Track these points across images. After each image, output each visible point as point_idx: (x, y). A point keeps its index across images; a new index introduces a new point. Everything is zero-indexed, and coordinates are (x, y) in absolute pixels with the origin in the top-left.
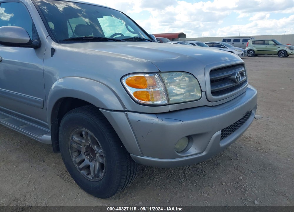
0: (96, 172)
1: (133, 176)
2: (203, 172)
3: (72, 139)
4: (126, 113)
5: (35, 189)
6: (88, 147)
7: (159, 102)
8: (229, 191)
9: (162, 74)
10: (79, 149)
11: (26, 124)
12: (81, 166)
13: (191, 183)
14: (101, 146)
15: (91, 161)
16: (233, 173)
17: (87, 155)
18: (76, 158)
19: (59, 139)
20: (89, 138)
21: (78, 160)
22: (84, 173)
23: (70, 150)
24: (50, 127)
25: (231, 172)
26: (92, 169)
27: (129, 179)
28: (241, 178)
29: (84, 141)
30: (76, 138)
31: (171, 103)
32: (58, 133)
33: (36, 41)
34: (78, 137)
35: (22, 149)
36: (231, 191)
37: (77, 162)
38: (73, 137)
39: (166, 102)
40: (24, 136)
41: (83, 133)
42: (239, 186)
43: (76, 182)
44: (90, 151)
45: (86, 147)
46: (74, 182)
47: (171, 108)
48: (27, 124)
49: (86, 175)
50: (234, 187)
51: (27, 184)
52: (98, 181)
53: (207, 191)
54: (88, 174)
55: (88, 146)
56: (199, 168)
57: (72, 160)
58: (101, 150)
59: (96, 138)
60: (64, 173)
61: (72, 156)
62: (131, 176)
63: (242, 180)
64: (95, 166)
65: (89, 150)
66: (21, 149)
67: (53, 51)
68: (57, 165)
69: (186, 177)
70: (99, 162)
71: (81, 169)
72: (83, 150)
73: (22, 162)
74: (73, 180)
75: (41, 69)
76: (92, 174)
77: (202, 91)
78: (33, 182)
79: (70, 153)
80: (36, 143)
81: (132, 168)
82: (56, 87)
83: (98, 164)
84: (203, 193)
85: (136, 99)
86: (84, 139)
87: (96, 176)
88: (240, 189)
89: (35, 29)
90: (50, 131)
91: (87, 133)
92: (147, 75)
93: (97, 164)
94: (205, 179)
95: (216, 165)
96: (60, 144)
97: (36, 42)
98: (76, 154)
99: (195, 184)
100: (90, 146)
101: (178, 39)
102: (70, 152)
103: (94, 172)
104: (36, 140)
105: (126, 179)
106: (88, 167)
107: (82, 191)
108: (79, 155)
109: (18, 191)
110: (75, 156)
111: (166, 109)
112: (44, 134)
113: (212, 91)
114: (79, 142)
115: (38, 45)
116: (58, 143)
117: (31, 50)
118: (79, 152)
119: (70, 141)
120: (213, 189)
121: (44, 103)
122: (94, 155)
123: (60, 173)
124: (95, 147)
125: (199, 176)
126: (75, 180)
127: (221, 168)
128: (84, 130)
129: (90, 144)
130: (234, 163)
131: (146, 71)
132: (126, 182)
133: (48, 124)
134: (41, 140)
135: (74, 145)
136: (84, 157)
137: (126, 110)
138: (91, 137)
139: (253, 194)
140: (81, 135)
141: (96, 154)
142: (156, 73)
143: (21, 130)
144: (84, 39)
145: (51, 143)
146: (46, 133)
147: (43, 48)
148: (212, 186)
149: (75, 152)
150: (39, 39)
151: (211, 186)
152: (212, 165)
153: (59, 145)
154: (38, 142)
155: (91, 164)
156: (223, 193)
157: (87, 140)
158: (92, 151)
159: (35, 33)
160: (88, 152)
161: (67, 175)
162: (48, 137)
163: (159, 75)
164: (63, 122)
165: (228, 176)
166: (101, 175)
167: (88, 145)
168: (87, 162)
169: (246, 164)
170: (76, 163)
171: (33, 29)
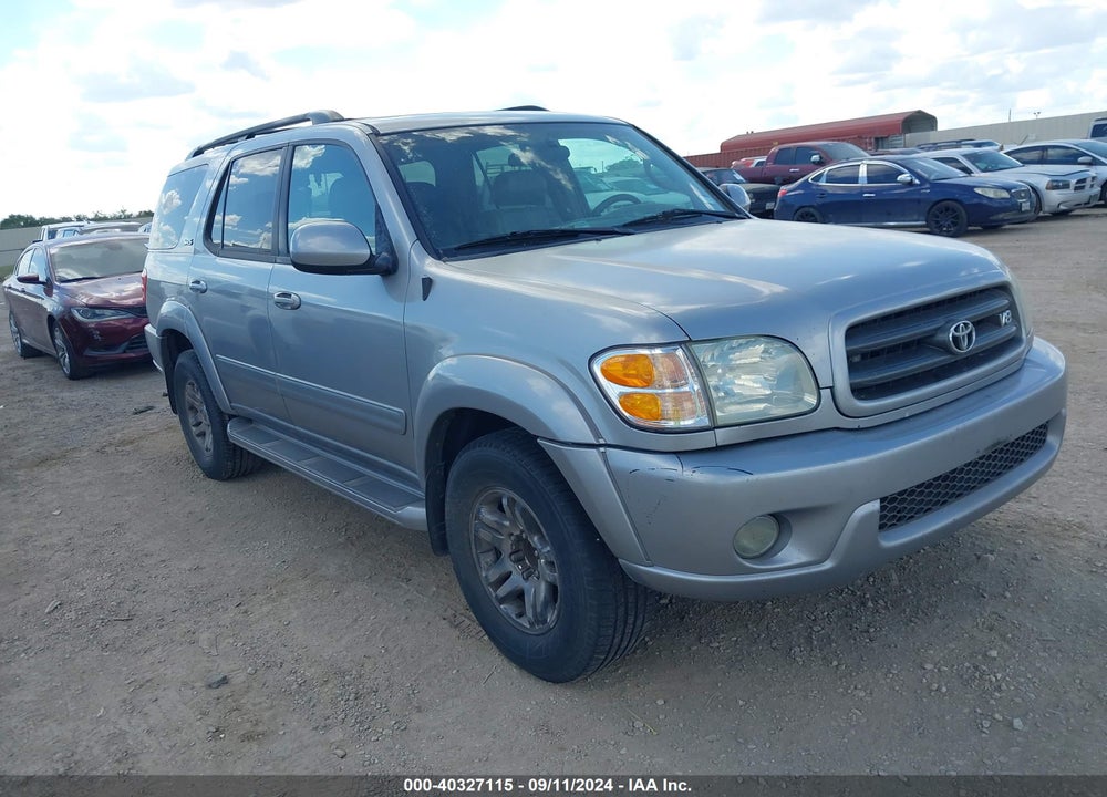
0: (539, 610)
1: (635, 622)
2: (872, 630)
3: (477, 518)
4: (602, 449)
5: (386, 650)
6: (519, 538)
7: (688, 423)
8: (938, 689)
9: (695, 347)
10: (497, 545)
11: (361, 475)
12: (503, 591)
13: (824, 658)
14: (547, 538)
15: (526, 579)
16: (972, 637)
17: (519, 561)
18: (488, 570)
19: (446, 518)
20: (518, 514)
21: (494, 575)
22: (510, 612)
23: (473, 547)
24: (423, 484)
25: (966, 635)
26: (528, 600)
27: (624, 633)
28: (994, 653)
29: (507, 523)
30: (488, 516)
31: (720, 423)
32: (443, 500)
33: (385, 254)
34: (491, 513)
35: (353, 544)
36: (944, 689)
37: (492, 581)
38: (479, 511)
39: (706, 422)
40: (356, 509)
41: (505, 502)
42: (977, 675)
43: (492, 638)
44: (524, 551)
45: (512, 538)
46: (486, 638)
47: (722, 437)
48: (364, 475)
49: (514, 616)
50: (962, 677)
51: (365, 638)
52: (543, 634)
53: (868, 684)
54: (520, 615)
55: (517, 536)
56: (860, 619)
57: (479, 577)
58: (548, 548)
59: (534, 515)
60: (462, 614)
61: (480, 563)
62: (631, 621)
63: (995, 658)
64: (537, 591)
65: (521, 547)
66: (350, 546)
67: (428, 283)
68: (443, 592)
69: (812, 642)
70: (547, 582)
71: (502, 600)
72: (507, 547)
73: (353, 580)
74: (484, 633)
75: (398, 323)
76: (529, 613)
77: (819, 388)
78: (381, 632)
79: (474, 555)
80: (389, 528)
81: (631, 599)
82: (437, 376)
83: (543, 587)
84: (852, 687)
85: (627, 415)
86: (506, 519)
87: (539, 619)
88: (979, 686)
89: (380, 221)
90: (422, 494)
91: (512, 502)
92: (658, 351)
93: (540, 585)
94: (872, 649)
95: (923, 612)
96: (447, 529)
97: (385, 258)
98: (490, 558)
99: (835, 663)
100: (524, 536)
101: (899, 140)
102: (474, 551)
103: (534, 607)
104: (389, 518)
105: (615, 631)
106: (518, 596)
107: (506, 661)
108: (498, 558)
109: (345, 652)
110: (487, 563)
111: (706, 440)
112: (408, 504)
113: (851, 385)
114: (495, 526)
115: (390, 266)
116: (443, 528)
117: (374, 279)
118: (498, 554)
119: (474, 522)
120: (888, 680)
121: (407, 421)
122: (535, 560)
123: (450, 612)
124: (536, 538)
125: (855, 639)
126: (488, 633)
127: (937, 621)
128: (506, 495)
129: (522, 532)
130: (988, 609)
131: (654, 339)
132: (614, 637)
133: (419, 475)
134: (400, 519)
135: (485, 535)
136: (509, 565)
137: (602, 441)
138: (524, 511)
139: (1018, 700)
140: (501, 508)
141: (539, 558)
142: (680, 343)
143: (350, 491)
144: (508, 241)
145: (425, 528)
146: (414, 501)
147: (401, 275)
148: (889, 669)
149: (489, 551)
150: (392, 251)
151: (884, 670)
152: (908, 610)
153: (445, 534)
154: (394, 524)
155: (525, 585)
156: (919, 691)
157: (514, 521)
158: (530, 549)
159: (383, 234)
160: (521, 554)
161: (469, 621)
162: (417, 512)
163: (687, 348)
164: (454, 471)
165: (952, 646)
166: (551, 617)
167: (518, 533)
168: (517, 580)
169: (1029, 614)
170: (490, 584)
171: (377, 222)
